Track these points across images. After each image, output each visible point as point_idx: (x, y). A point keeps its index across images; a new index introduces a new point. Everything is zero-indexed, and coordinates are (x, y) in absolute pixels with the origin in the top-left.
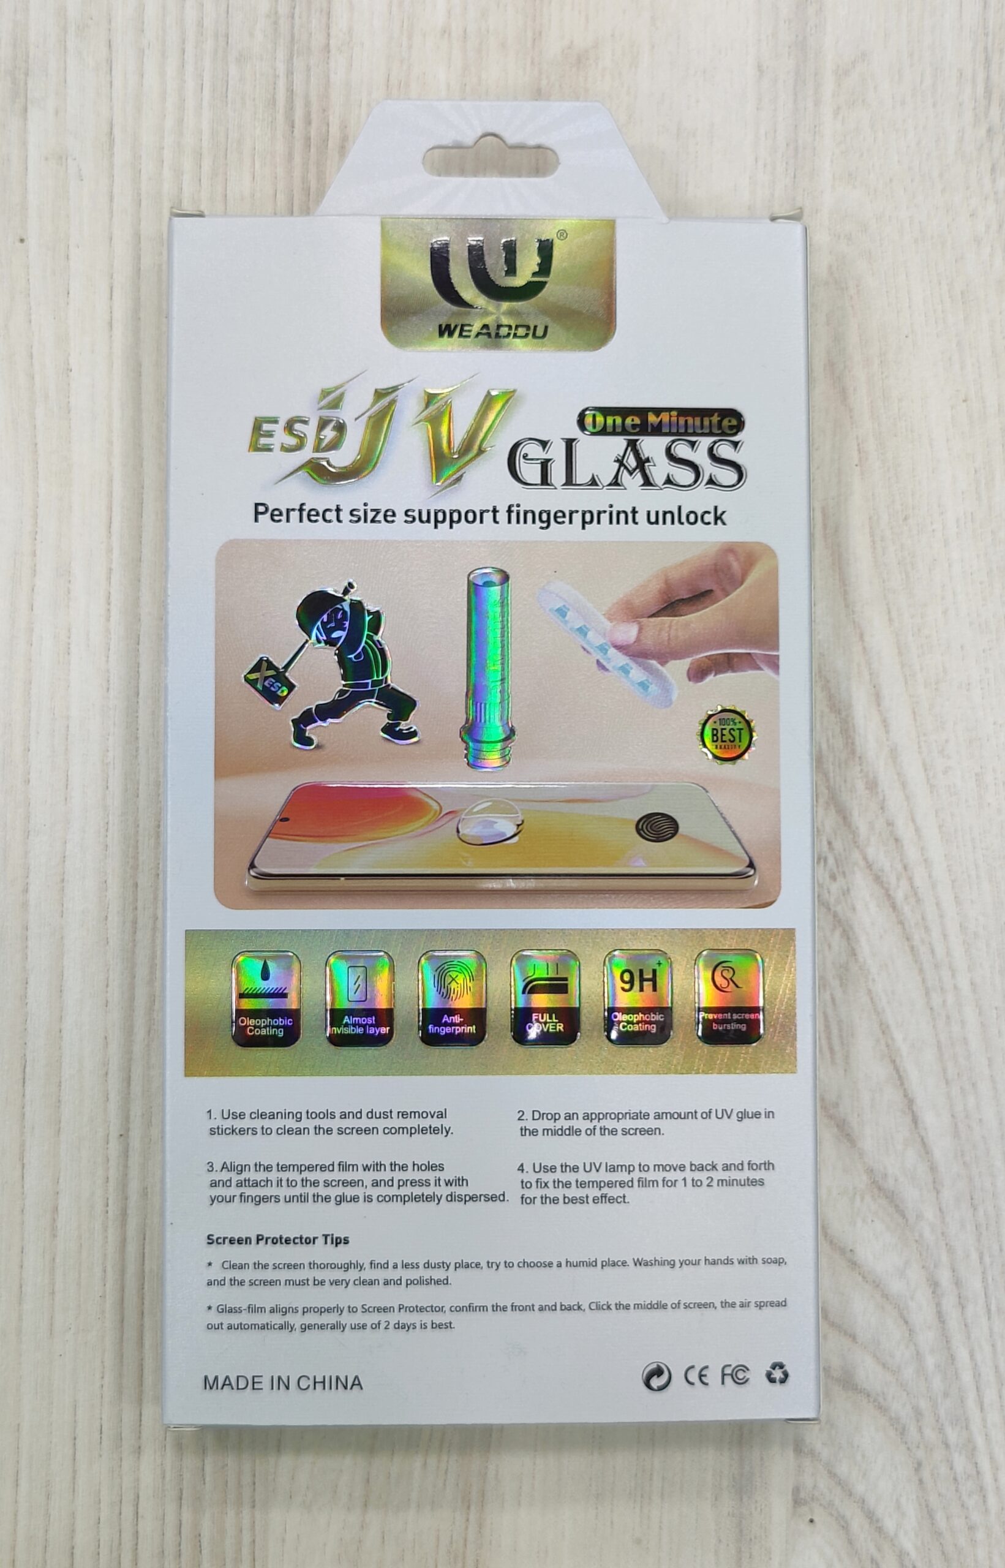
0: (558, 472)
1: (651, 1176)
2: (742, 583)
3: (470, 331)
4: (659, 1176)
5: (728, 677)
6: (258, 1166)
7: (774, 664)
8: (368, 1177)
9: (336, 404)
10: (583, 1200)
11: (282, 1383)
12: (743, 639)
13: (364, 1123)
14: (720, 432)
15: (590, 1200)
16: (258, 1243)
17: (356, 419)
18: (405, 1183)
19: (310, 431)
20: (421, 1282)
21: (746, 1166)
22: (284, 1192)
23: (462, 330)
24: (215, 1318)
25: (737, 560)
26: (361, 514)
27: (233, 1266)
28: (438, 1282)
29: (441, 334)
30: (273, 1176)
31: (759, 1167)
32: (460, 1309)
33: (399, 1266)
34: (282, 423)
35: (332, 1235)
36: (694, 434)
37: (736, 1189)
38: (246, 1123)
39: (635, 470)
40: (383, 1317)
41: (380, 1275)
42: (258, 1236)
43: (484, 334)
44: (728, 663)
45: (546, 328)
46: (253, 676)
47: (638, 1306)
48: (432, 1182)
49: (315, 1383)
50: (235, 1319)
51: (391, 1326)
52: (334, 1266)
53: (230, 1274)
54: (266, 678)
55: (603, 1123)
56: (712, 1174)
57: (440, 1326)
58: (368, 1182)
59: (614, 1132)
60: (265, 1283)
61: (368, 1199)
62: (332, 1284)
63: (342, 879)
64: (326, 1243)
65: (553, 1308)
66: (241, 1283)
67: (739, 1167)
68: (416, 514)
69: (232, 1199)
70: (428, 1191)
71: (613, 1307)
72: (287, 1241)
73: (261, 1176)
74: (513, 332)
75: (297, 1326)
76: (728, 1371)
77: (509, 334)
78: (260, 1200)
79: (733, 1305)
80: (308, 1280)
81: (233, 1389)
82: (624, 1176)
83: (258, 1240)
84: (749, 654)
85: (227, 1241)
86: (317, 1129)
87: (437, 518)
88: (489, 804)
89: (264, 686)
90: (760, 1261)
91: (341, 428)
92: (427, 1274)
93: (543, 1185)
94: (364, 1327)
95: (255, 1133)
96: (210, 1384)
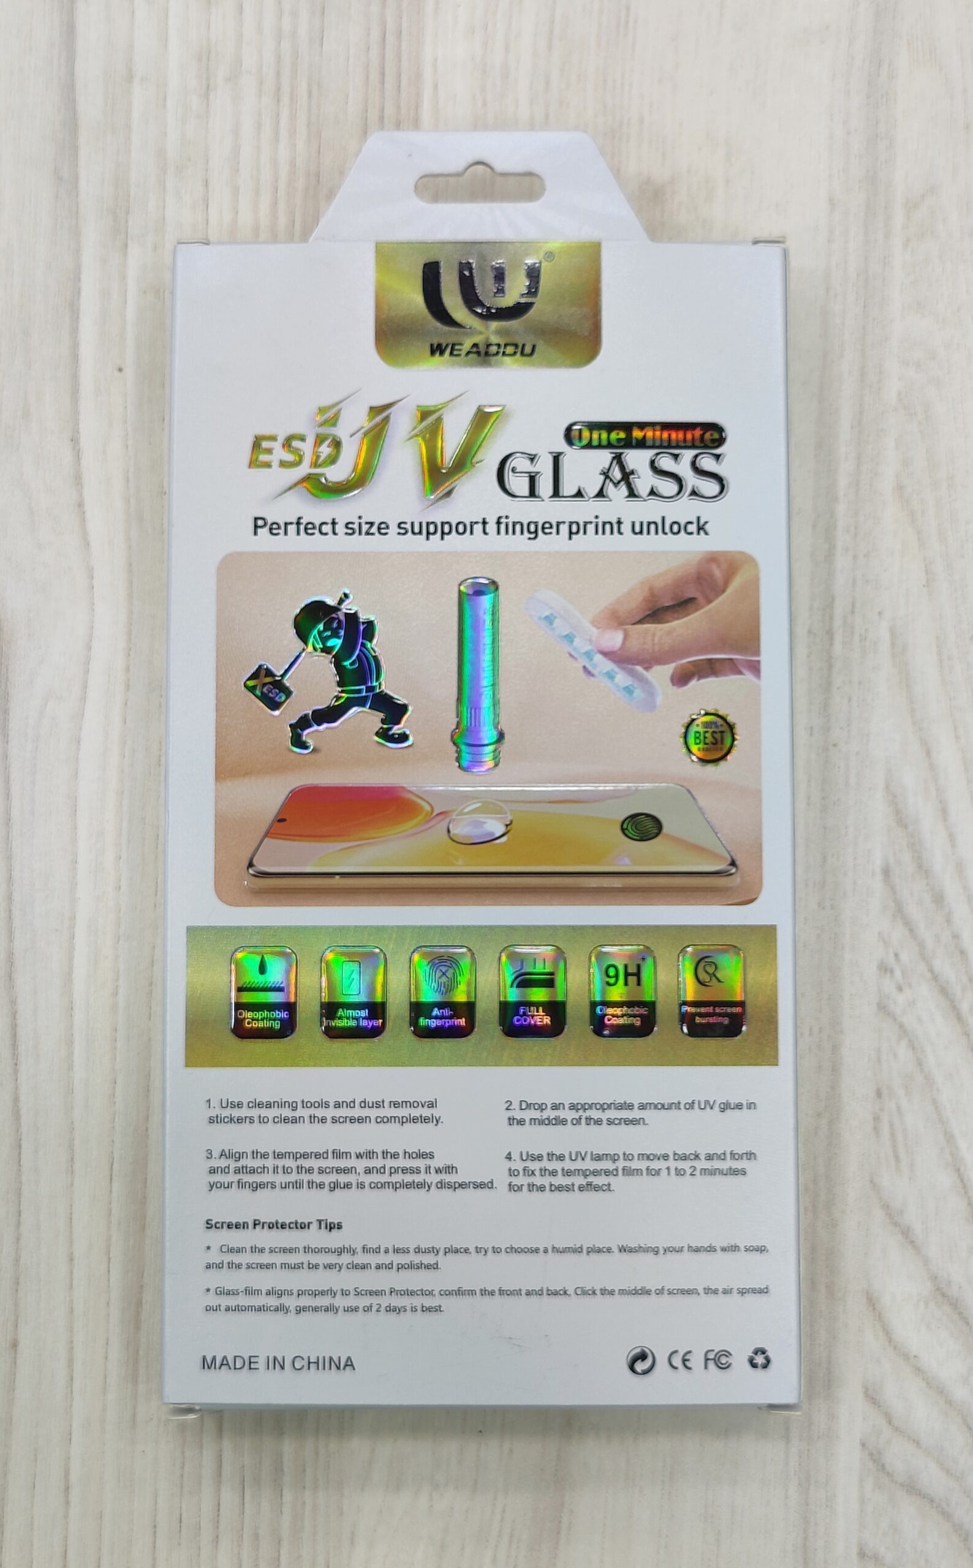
0: (545, 486)
1: (635, 1164)
2: (723, 591)
3: (460, 350)
4: (643, 1165)
5: (710, 682)
6: (255, 1154)
7: (755, 668)
8: (361, 1164)
9: (333, 421)
10: (569, 1188)
11: (277, 1363)
12: (723, 643)
13: (357, 1112)
14: (703, 445)
15: (576, 1188)
16: (255, 1228)
17: (351, 436)
18: (396, 1170)
19: (307, 447)
20: (411, 1266)
21: (728, 1156)
22: (281, 1178)
23: (452, 349)
24: (215, 1302)
25: (719, 567)
26: (356, 526)
27: (231, 1250)
28: (428, 1267)
29: (433, 353)
30: (270, 1163)
31: (741, 1157)
32: (449, 1293)
33: (391, 1250)
34: (281, 439)
35: (326, 1220)
36: (678, 447)
37: (718, 1178)
38: (244, 1112)
39: (619, 482)
40: (375, 1300)
41: (373, 1259)
42: (255, 1221)
43: (474, 353)
44: (710, 668)
45: (534, 347)
46: (251, 683)
47: (622, 1292)
48: (423, 1170)
49: (309, 1363)
50: (232, 1301)
51: (383, 1309)
52: (328, 1251)
53: (228, 1258)
54: (264, 685)
55: (589, 1113)
56: (695, 1163)
57: (429, 1309)
58: (360, 1169)
59: (598, 1122)
60: (261, 1266)
61: (361, 1186)
62: (325, 1268)
63: (337, 877)
64: (320, 1228)
65: (539, 1293)
66: (239, 1266)
67: (722, 1157)
68: (408, 526)
69: (229, 1186)
70: (418, 1178)
71: (598, 1292)
72: (283, 1226)
73: (258, 1163)
74: (502, 350)
75: (292, 1308)
76: (711, 1356)
77: (498, 353)
78: (257, 1187)
79: (715, 1292)
80: (302, 1263)
81: (230, 1368)
82: (607, 1165)
83: (255, 1225)
84: (731, 659)
85: (225, 1226)
86: (312, 1118)
87: (429, 530)
88: (479, 805)
89: (262, 693)
90: (743, 1249)
91: (337, 444)
92: (417, 1259)
93: (530, 1172)
94: (356, 1309)
95: (252, 1121)
96: (207, 1364)
